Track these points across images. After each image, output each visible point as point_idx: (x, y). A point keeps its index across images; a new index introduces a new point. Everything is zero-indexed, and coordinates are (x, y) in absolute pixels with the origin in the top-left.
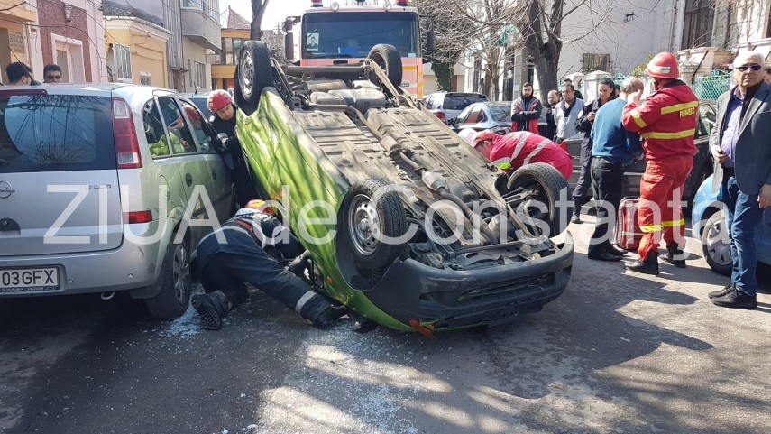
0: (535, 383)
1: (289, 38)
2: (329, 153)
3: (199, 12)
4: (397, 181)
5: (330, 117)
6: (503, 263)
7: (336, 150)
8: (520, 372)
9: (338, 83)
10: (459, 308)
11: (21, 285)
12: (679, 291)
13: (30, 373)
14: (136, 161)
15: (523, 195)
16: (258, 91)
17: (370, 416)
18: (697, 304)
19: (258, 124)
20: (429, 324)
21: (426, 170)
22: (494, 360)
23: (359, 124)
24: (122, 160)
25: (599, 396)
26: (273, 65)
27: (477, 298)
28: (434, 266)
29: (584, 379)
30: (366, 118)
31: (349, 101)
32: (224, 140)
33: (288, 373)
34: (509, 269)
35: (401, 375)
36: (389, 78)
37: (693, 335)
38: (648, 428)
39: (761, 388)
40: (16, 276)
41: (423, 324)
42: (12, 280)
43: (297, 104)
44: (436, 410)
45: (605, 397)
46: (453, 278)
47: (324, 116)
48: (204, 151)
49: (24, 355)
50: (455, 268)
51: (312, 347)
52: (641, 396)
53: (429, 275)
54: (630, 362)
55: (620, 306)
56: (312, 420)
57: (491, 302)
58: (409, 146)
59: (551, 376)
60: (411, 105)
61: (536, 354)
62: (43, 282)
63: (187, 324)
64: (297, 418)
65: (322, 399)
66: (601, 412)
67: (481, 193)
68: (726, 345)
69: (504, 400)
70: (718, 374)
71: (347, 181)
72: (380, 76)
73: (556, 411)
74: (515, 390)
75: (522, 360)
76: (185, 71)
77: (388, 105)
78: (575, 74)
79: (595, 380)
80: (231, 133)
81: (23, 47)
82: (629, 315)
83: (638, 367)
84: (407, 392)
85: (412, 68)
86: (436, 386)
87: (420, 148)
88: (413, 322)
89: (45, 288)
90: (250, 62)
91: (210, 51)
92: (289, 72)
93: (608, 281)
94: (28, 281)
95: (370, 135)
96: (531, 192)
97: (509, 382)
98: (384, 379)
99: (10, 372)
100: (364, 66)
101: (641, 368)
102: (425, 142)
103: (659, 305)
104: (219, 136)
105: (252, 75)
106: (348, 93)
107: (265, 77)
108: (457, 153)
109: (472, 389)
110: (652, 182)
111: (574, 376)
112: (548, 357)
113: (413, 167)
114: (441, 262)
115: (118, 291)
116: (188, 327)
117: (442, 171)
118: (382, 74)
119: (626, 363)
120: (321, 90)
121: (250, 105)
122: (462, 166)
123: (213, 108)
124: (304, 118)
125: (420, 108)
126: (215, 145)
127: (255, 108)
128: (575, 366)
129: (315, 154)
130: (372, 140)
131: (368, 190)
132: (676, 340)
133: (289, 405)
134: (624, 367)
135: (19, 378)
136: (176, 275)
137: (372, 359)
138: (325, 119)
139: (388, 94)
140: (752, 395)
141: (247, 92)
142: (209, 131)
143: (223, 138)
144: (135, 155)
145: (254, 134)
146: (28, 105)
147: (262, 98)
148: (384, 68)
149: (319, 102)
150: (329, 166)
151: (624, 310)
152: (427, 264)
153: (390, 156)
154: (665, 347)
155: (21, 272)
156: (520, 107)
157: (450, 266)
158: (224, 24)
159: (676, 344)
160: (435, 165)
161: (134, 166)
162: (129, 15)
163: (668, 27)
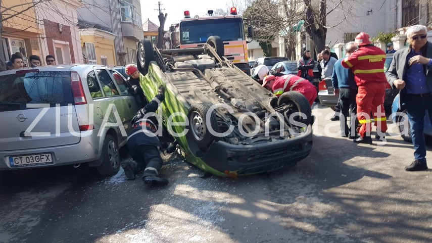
0: (289, 197)
1: (173, 35)
2: (182, 92)
3: (130, 23)
4: (217, 104)
5: (184, 74)
6: (271, 141)
7: (187, 90)
8: (282, 193)
9: (190, 57)
10: (249, 164)
11: (35, 162)
12: (382, 151)
13: (43, 203)
14: (84, 101)
15: (284, 108)
16: (148, 64)
17: (202, 215)
18: (389, 157)
19: (149, 80)
20: (235, 172)
21: (233, 98)
22: (270, 188)
23: (199, 77)
24: (77, 100)
25: (322, 202)
26: (155, 50)
27: (259, 159)
28: (234, 144)
29: (316, 195)
30: (204, 74)
31: (195, 66)
32: (135, 89)
33: (165, 197)
34: (274, 143)
35: (220, 196)
36: (217, 53)
37: (383, 172)
38: (345, 215)
39: (413, 195)
40: (32, 158)
41: (231, 172)
42: (31, 160)
43: (167, 69)
44: (236, 211)
45: (325, 202)
46: (243, 149)
47: (181, 74)
48: (125, 95)
49: (41, 195)
50: (245, 144)
51: (178, 186)
52: (346, 201)
53: (230, 148)
54: (343, 185)
55: (345, 160)
56: (174, 217)
57: (267, 160)
58: (225, 86)
59: (299, 194)
60: (229, 65)
61: (293, 184)
62: (45, 161)
63: (118, 178)
64: (167, 217)
65: (179, 208)
66: (322, 209)
67: (263, 108)
68: (400, 176)
69: (272, 206)
70: (391, 189)
71: (190, 105)
72: (212, 52)
73: (297, 210)
74: (278, 201)
75: (285, 187)
76: (125, 54)
77: (216, 67)
78: (340, 44)
79: (322, 195)
80: (138, 85)
81: (38, 47)
82: (350, 164)
83: (348, 188)
84: (222, 204)
85: (241, 46)
86: (237, 200)
87: (231, 87)
88: (226, 171)
89: (46, 163)
90: (143, 49)
92: (163, 53)
93: (343, 148)
94: (38, 160)
95: (206, 82)
96: (289, 106)
97: (276, 197)
98: (212, 198)
99: (34, 203)
100: (203, 47)
101: (350, 188)
102: (234, 84)
103: (368, 158)
104: (133, 87)
105: (144, 56)
106: (194, 62)
107: (151, 56)
108: (251, 89)
109: (256, 201)
110: (361, 97)
111: (311, 193)
112: (300, 185)
113: (226, 97)
114: (237, 142)
115: (82, 163)
116: (119, 179)
117: (242, 98)
118: (213, 50)
119: (341, 186)
120: (180, 61)
121: (145, 70)
122: (253, 95)
123: (128, 73)
124: (170, 75)
125: (233, 67)
126: (131, 91)
127: (147, 72)
128: (313, 189)
129: (174, 93)
130: (206, 84)
131: (197, 109)
132: (372, 175)
133: (164, 212)
134: (340, 188)
135: (39, 205)
136: (110, 155)
137: (207, 190)
138: (181, 75)
139: (217, 61)
140: (407, 198)
141: (143, 64)
142: (128, 85)
143: (135, 87)
144: (83, 98)
145: (147, 85)
146: (34, 77)
147: (150, 67)
148: (214, 47)
149: (178, 67)
150: (181, 99)
151: (348, 162)
152: (231, 143)
153: (215, 91)
154: (365, 178)
155: (34, 156)
156: (302, 63)
157: (242, 143)
158: (145, 29)
159: (372, 176)
160: (239, 95)
161: (83, 103)
162: (93, 28)
163: (393, 16)
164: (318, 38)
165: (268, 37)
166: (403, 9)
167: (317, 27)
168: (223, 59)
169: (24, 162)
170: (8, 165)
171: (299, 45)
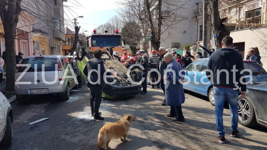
1: (88, 41)
3: (58, 30)
6: (127, 86)
11: (40, 92)
14: (61, 69)
16: (83, 57)
19: (83, 63)
26: (86, 51)
27: (123, 92)
30: (105, 62)
34: (129, 86)
40: (39, 90)
50: (119, 86)
57: (126, 92)
58: (113, 67)
62: (44, 92)
76: (55, 48)
77: (110, 59)
78: (168, 49)
85: (120, 49)
86: (114, 105)
88: (112, 96)
91: (62, 42)
92: (89, 53)
95: (106, 65)
100: (105, 51)
102: (116, 66)
105: (81, 53)
107: (84, 54)
108: (122, 68)
115: (57, 93)
118: (109, 53)
127: (82, 60)
139: (110, 57)
141: (80, 57)
148: (109, 51)
158: (65, 33)
162: (39, 33)
163: (196, 35)
164: (156, 46)
165: (134, 44)
167: (156, 41)
168: (112, 57)
169: (36, 92)
170: (29, 93)
171: (150, 49)
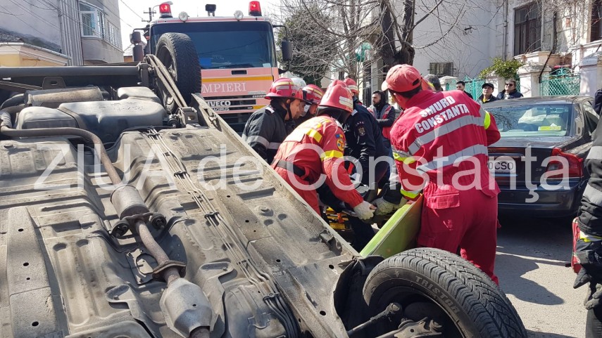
3: (98, 39)
9: (88, 91)
36: (176, 81)
77: (164, 125)
85: (268, 78)
108: (265, 212)
117: (223, 264)
120: (44, 104)
162: (18, 41)
163: (501, 38)
165: (316, 67)
166: (516, 26)
167: (399, 47)
168: (193, 103)
